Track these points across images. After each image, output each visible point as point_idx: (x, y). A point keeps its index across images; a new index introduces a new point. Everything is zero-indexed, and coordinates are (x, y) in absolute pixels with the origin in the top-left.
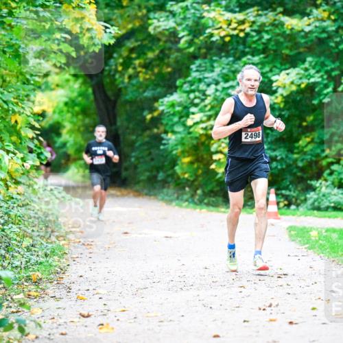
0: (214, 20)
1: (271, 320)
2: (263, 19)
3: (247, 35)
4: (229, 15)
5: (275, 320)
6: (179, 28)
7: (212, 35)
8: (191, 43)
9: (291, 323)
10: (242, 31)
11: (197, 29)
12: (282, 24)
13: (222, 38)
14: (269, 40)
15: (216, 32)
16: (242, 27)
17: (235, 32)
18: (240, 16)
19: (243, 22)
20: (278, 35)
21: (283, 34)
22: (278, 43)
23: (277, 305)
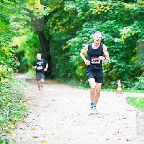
0: (93, 5)
1: (119, 139)
2: (115, 4)
3: (108, 11)
4: (100, 3)
5: (120, 139)
6: (78, 8)
7: (92, 11)
8: (83, 15)
9: (128, 140)
10: (106, 9)
11: (86, 9)
12: (124, 6)
13: (97, 13)
14: (118, 13)
15: (94, 10)
16: (106, 8)
17: (103, 10)
18: (105, 3)
19: (106, 6)
20: (122, 11)
21: (124, 11)
22: (122, 15)
23: (121, 132)
